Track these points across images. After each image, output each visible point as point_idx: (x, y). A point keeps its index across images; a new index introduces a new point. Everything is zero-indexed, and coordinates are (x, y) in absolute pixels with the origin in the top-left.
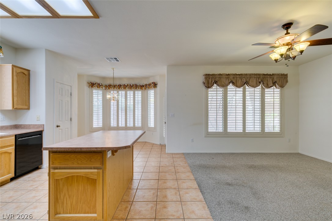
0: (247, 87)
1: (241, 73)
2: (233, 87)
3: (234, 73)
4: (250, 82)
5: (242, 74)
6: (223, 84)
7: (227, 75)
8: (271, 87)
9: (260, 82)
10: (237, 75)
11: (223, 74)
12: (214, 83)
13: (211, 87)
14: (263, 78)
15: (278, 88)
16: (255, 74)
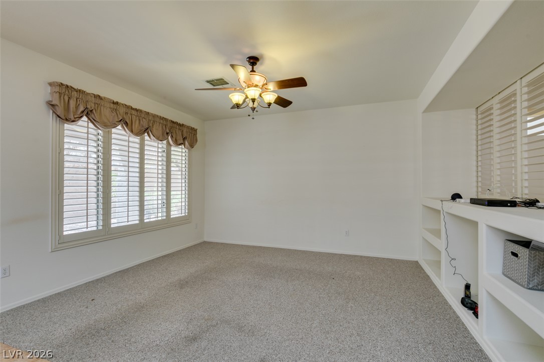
0: (147, 138)
1: (141, 109)
2: (123, 132)
3: (127, 104)
4: (154, 129)
5: (141, 111)
6: (106, 121)
7: (114, 103)
8: (180, 144)
9: (167, 133)
10: (132, 108)
11: (105, 98)
12: (83, 112)
13: (73, 121)
14: (172, 127)
15: (187, 148)
16: (161, 117)
